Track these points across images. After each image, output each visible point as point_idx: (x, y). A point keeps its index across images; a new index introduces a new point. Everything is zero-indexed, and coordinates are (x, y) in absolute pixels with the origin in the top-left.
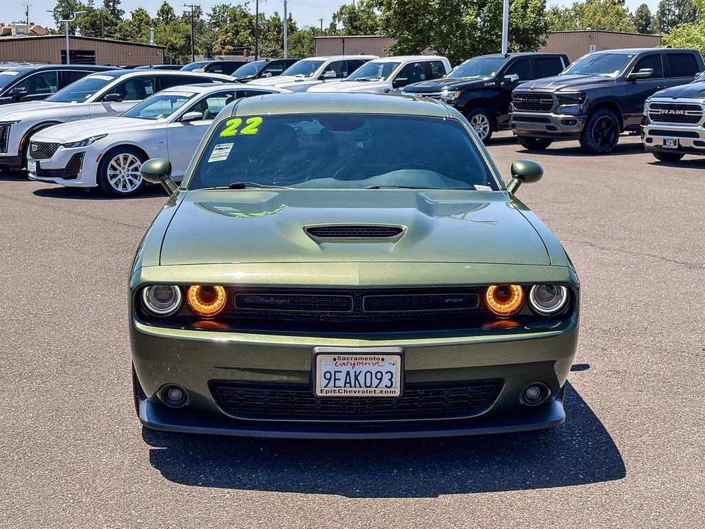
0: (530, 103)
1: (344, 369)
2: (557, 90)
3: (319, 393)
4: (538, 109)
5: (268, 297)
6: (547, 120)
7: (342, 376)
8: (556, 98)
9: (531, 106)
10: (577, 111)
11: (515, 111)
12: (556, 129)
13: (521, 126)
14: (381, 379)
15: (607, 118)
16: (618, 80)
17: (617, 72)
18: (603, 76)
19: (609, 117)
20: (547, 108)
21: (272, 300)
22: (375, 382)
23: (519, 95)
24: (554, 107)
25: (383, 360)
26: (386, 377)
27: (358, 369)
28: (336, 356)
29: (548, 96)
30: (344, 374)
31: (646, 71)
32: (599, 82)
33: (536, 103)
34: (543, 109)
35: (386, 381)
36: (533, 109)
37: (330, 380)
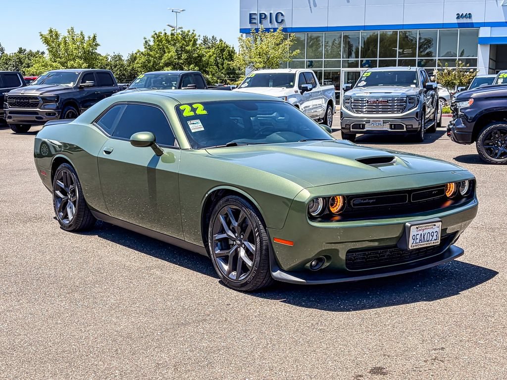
0: (22, 102)
1: (420, 233)
2: (41, 94)
3: (410, 248)
4: (28, 106)
5: (365, 200)
6: (36, 113)
7: (418, 237)
8: (40, 99)
9: (23, 105)
10: (55, 107)
11: (10, 108)
12: (42, 119)
13: (16, 117)
14: (433, 236)
15: (73, 112)
16: (75, 88)
17: (72, 83)
18: (64, 86)
19: (73, 111)
20: (35, 105)
21: (367, 201)
22: (431, 237)
23: (11, 97)
24: (39, 105)
25: (435, 225)
26: (435, 234)
27: (425, 232)
28: (418, 226)
29: (35, 98)
30: (420, 235)
31: (88, 83)
32: (64, 89)
33: (26, 102)
34: (32, 106)
35: (435, 237)
36: (25, 106)
37: (414, 239)
